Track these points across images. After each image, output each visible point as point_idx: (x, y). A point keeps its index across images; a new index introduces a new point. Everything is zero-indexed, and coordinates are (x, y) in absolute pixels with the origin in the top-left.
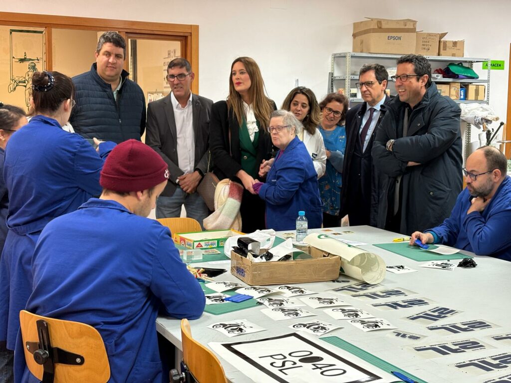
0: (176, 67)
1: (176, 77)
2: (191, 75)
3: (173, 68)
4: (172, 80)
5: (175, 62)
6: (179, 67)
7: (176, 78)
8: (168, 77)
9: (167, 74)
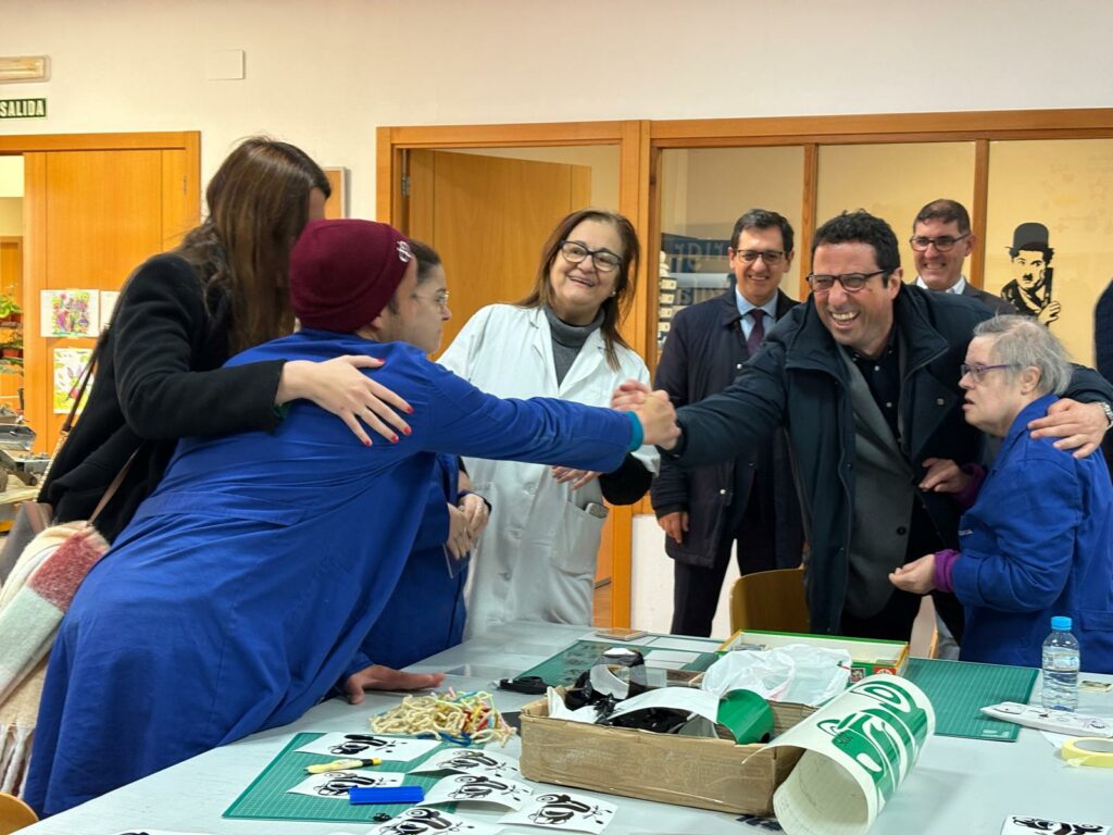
0: (935, 219)
1: (932, 242)
2: (967, 239)
3: (927, 221)
4: (922, 248)
5: (935, 208)
6: (942, 219)
7: (931, 245)
8: (914, 242)
9: (912, 234)
